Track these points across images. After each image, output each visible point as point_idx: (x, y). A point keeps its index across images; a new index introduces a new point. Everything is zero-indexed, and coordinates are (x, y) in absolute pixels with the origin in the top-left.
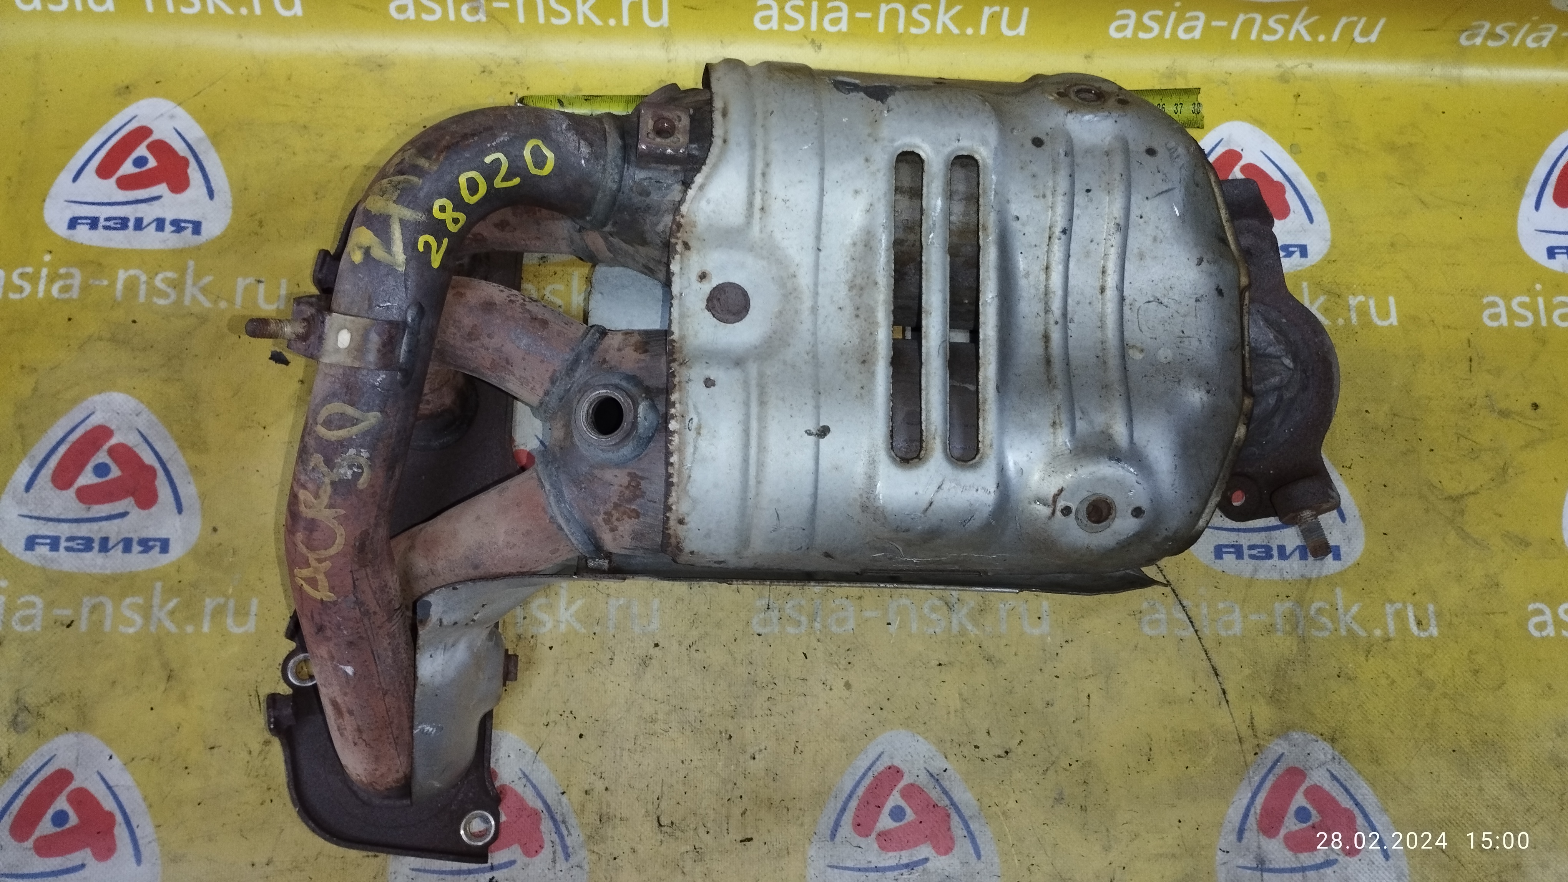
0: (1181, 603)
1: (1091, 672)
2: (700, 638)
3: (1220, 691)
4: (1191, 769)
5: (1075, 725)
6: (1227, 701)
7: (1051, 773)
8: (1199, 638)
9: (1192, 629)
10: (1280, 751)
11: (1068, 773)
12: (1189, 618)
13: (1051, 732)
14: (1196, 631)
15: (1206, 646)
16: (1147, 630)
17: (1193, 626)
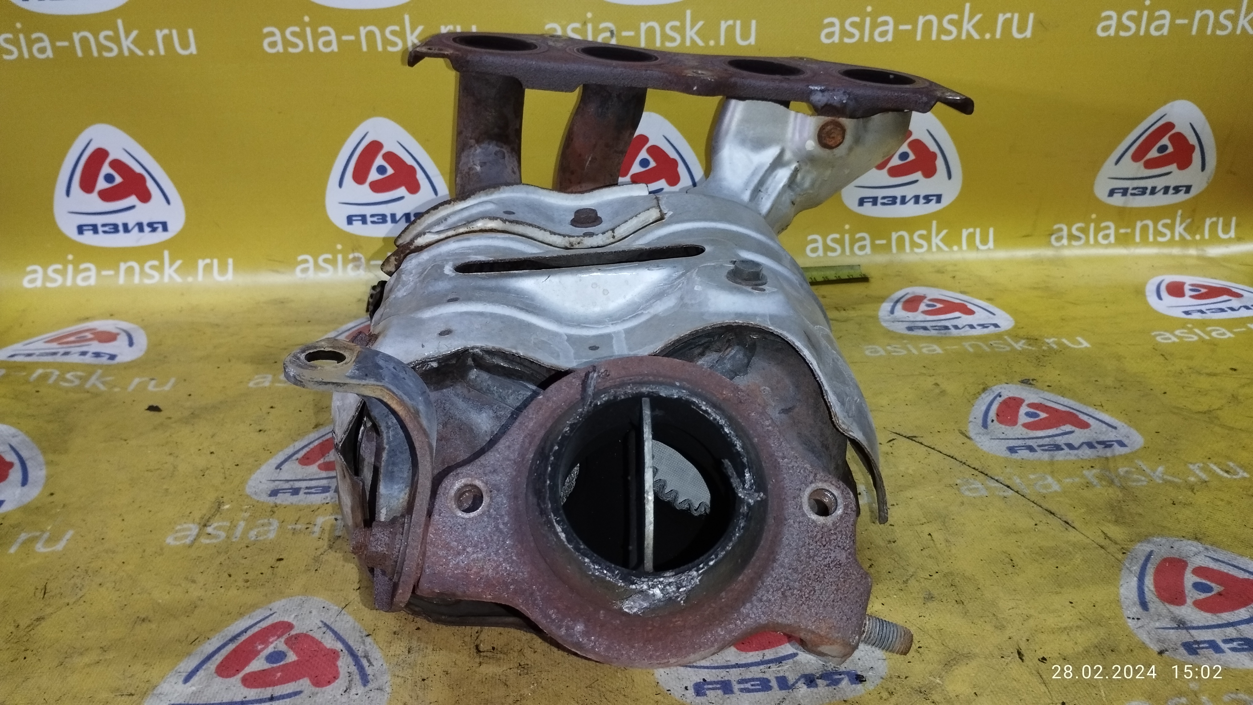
0: (993, 478)
1: (924, 520)
3: (1063, 523)
4: (1062, 568)
5: (924, 552)
6: (1074, 528)
7: (912, 582)
8: (1022, 495)
9: (1012, 491)
10: (1149, 550)
11: (931, 581)
12: (1006, 485)
13: (901, 558)
14: (1016, 491)
15: (1032, 500)
16: (968, 494)
17: (1012, 489)
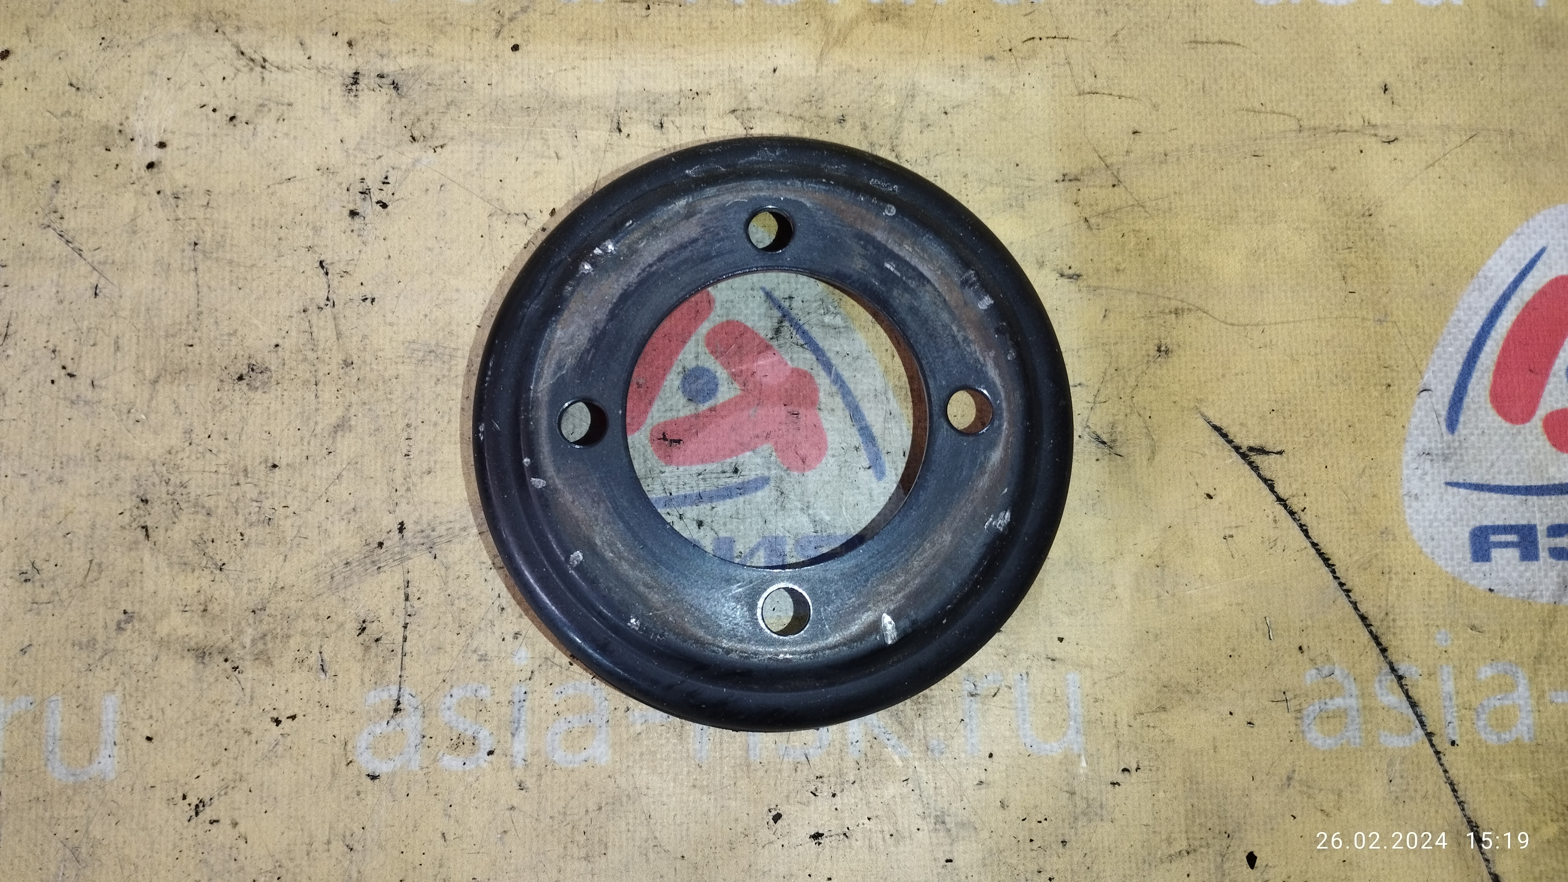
0: (1393, 670)
2: (225, 789)
8: (1437, 753)
9: (1420, 732)
12: (1414, 705)
14: (1429, 735)
16: (1315, 735)
17: (1422, 724)
